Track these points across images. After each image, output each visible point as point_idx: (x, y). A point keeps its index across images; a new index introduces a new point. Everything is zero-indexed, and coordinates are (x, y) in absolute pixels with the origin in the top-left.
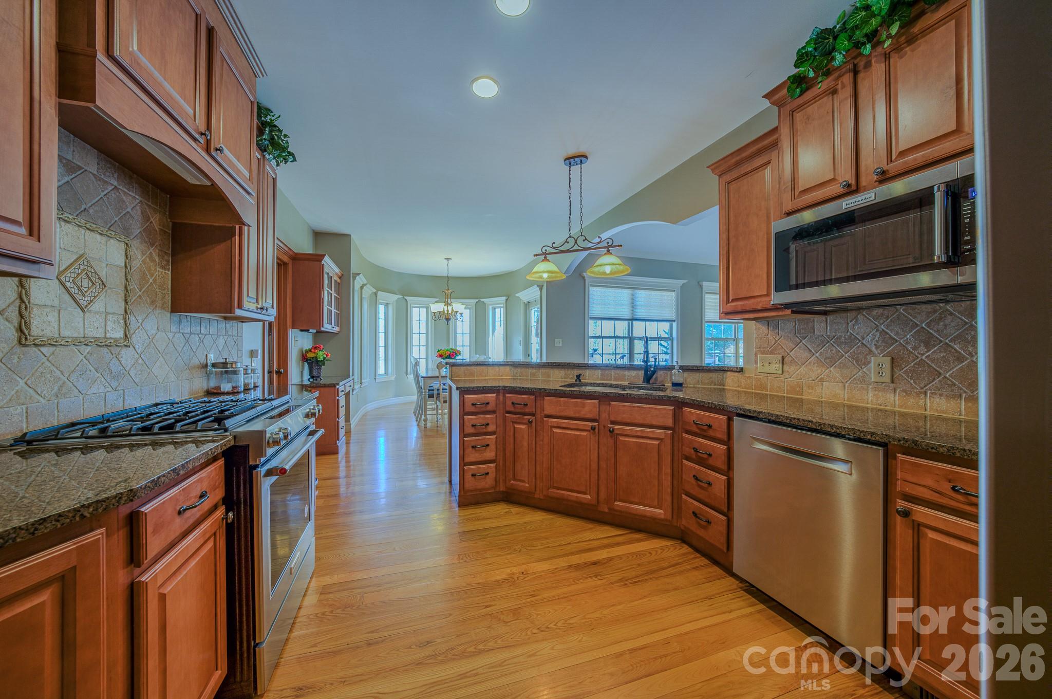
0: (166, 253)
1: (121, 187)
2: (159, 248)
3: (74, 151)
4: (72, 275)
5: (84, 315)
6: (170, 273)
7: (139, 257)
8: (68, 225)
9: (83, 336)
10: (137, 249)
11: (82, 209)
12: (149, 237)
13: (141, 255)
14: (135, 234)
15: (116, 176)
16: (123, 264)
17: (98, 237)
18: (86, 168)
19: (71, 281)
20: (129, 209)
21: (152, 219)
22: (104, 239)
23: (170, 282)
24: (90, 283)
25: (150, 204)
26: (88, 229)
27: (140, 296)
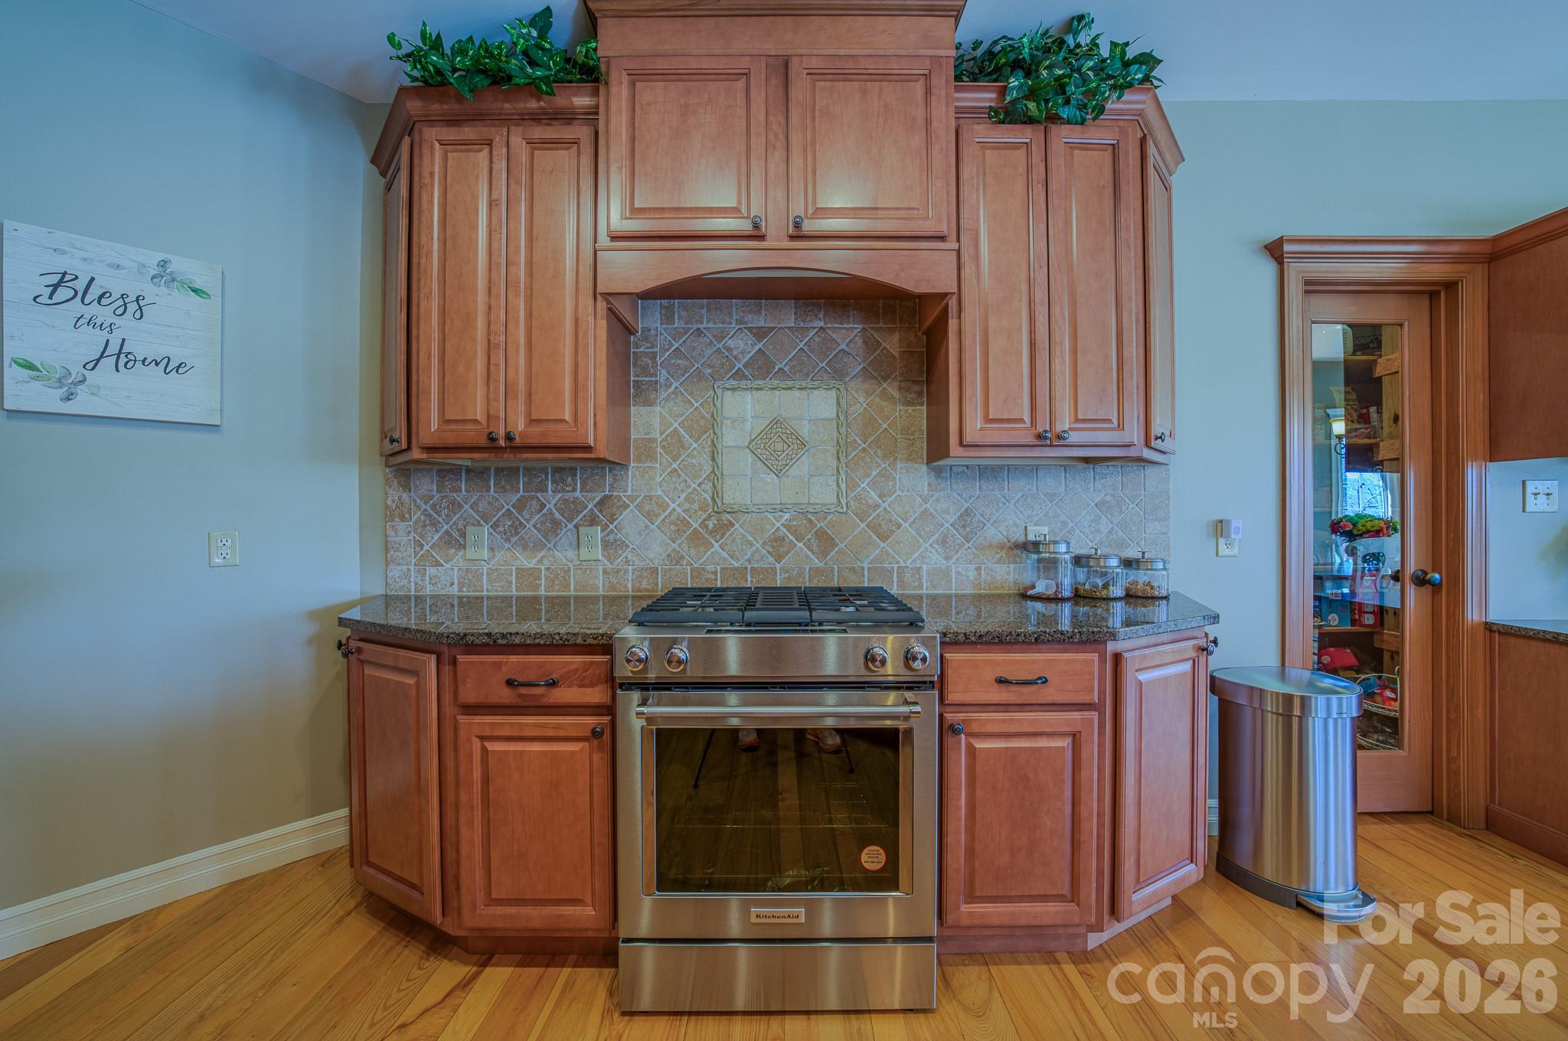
0: (915, 382)
1: (829, 325)
2: (899, 379)
3: (766, 315)
4: (764, 441)
5: (780, 481)
6: (925, 408)
7: (861, 400)
8: (760, 392)
9: (779, 502)
10: (856, 392)
11: (776, 370)
12: (878, 370)
13: (861, 397)
14: (853, 374)
15: (821, 315)
16: (834, 415)
17: (797, 393)
18: (779, 326)
19: (762, 447)
20: (843, 346)
21: (884, 345)
22: (804, 393)
23: (925, 421)
24: (785, 445)
25: (881, 325)
26: (784, 389)
27: (864, 450)
